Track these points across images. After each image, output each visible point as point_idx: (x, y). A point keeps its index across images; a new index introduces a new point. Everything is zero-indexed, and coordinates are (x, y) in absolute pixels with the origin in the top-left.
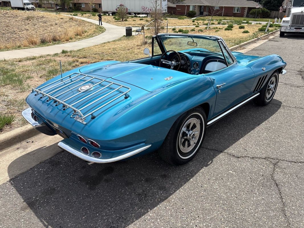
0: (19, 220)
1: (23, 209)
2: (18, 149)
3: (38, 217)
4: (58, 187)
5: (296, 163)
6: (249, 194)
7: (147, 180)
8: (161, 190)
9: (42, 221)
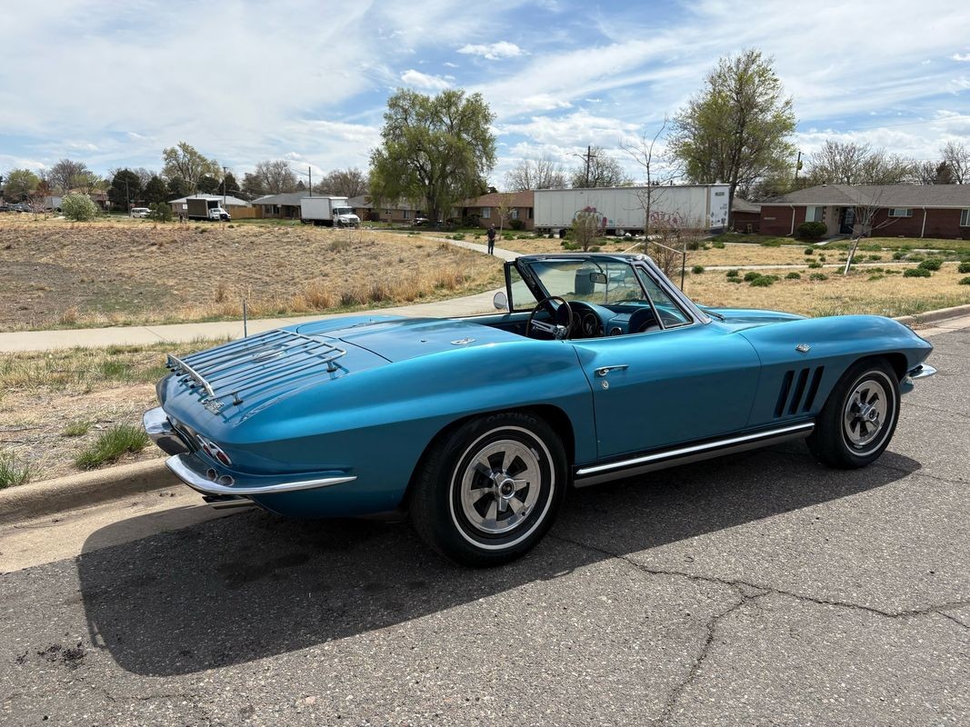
0: (50, 618)
1: (68, 603)
2: (135, 504)
3: (89, 619)
4: (162, 576)
5: (820, 603)
6: (612, 645)
7: (369, 588)
8: (387, 608)
9: (90, 625)
